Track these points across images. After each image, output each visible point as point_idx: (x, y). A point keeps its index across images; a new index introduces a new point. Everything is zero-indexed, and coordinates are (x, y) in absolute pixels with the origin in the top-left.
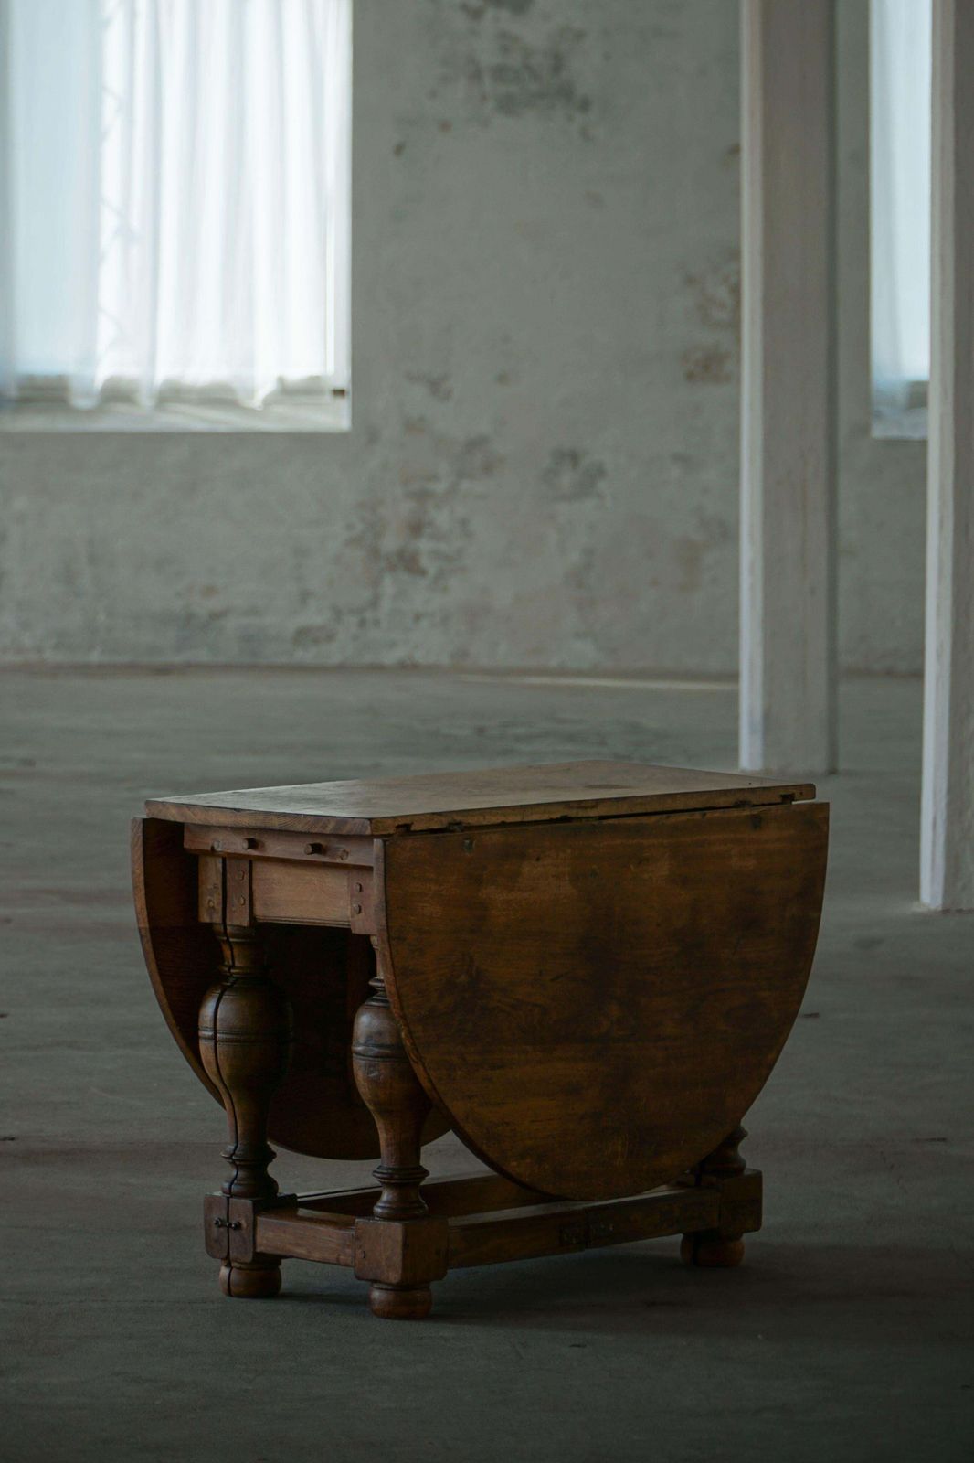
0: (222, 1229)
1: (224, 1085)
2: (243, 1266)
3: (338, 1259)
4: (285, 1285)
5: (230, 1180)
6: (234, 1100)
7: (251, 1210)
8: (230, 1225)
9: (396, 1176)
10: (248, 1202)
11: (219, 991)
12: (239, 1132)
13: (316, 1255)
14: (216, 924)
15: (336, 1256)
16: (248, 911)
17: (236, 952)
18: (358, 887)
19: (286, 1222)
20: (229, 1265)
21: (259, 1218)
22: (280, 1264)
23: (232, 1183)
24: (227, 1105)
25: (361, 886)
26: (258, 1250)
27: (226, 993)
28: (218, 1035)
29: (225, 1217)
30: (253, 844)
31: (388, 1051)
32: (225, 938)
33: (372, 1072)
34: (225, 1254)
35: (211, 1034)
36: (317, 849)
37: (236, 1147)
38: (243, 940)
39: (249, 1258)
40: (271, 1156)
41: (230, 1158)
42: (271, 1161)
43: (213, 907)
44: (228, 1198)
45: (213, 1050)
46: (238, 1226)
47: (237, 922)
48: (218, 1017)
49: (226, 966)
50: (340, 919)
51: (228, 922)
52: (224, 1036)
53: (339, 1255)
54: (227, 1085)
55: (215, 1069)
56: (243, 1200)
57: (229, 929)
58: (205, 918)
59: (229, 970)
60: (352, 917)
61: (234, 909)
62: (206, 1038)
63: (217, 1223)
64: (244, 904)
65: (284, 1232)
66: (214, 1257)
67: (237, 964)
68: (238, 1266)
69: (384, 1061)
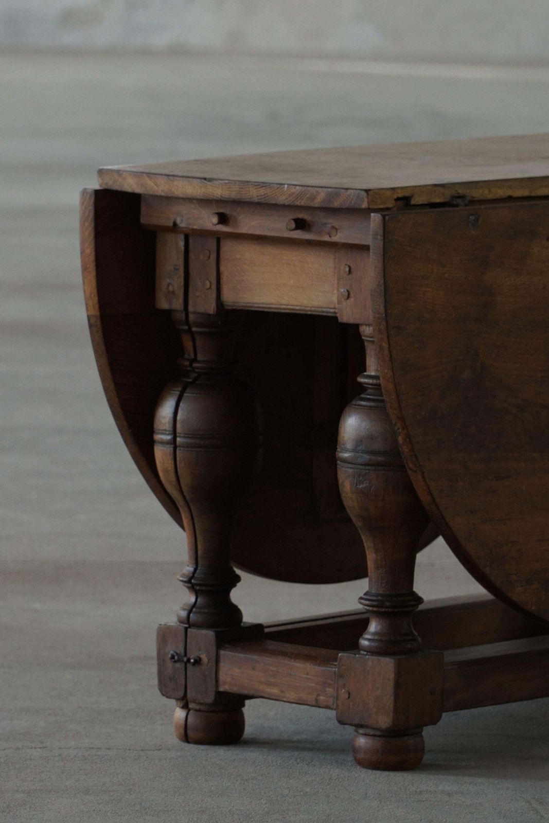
0: (178, 665)
1: (184, 497)
2: (202, 708)
3: (316, 700)
4: (249, 730)
5: (189, 608)
6: (194, 514)
7: (214, 643)
8: (189, 660)
9: (387, 604)
10: (210, 634)
11: (180, 389)
12: (199, 552)
13: (291, 695)
14: (176, 311)
15: (314, 696)
16: (214, 296)
17: (199, 342)
18: (347, 269)
19: (256, 657)
20: (185, 707)
21: (222, 652)
22: (243, 705)
23: (190, 612)
24: (185, 521)
25: (350, 267)
26: (221, 689)
27: (188, 391)
28: (178, 439)
29: (182, 651)
30: (223, 219)
31: (380, 459)
32: (186, 328)
33: (361, 482)
34: (181, 694)
35: (169, 437)
36: (301, 224)
37: (196, 569)
38: (205, 330)
39: (210, 699)
40: (235, 580)
41: (189, 581)
42: (234, 585)
43: (173, 292)
44: (186, 629)
45: (172, 456)
46: (198, 662)
47: (201, 309)
48: (178, 418)
49: (187, 360)
50: (325, 306)
51: (191, 309)
52: (185, 440)
53: (318, 695)
54: (188, 497)
55: (173, 477)
56: (204, 632)
57: (191, 317)
58: (163, 304)
59: (191, 365)
60: (339, 302)
61: (198, 294)
62: (163, 443)
63: (173, 657)
64: (210, 288)
65: (254, 669)
66: (169, 697)
67: (200, 357)
68: (198, 707)
69: (375, 470)
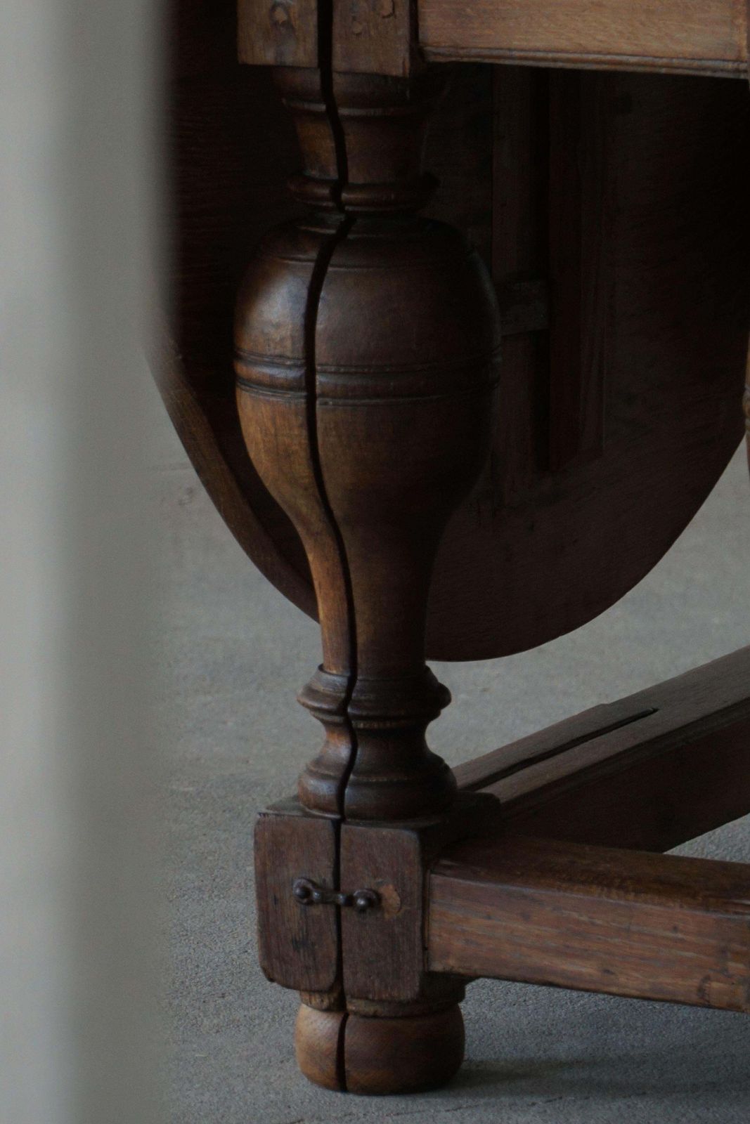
0: (316, 911)
1: (328, 512)
2: (380, 1009)
3: (701, 990)
5: (339, 774)
6: (351, 552)
7: (414, 857)
8: (350, 901)
10: (405, 838)
11: (313, 255)
12: (361, 640)
13: (632, 980)
14: (294, 68)
15: (695, 982)
16: (404, 31)
17: (352, 140)
19: (529, 891)
20: (338, 1006)
21: (437, 880)
23: (343, 783)
26: (437, 966)
27: (334, 260)
28: (320, 379)
29: (329, 879)
32: (323, 107)
34: (327, 978)
35: (293, 374)
37: (352, 681)
38: (371, 112)
39: (407, 990)
41: (341, 711)
42: (434, 714)
43: (288, 24)
44: (337, 825)
45: (301, 419)
46: (375, 902)
47: (367, 64)
48: (320, 326)
49: (322, 183)
51: (339, 63)
52: (341, 381)
53: (707, 979)
54: (338, 513)
55: (302, 468)
56: (386, 832)
57: (339, 83)
58: (260, 52)
59: (335, 195)
61: (358, 28)
62: (273, 386)
63: (306, 893)
64: (393, 14)
65: (526, 917)
66: (272, 980)
67: (355, 176)
68: (371, 1009)
